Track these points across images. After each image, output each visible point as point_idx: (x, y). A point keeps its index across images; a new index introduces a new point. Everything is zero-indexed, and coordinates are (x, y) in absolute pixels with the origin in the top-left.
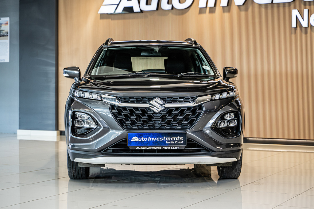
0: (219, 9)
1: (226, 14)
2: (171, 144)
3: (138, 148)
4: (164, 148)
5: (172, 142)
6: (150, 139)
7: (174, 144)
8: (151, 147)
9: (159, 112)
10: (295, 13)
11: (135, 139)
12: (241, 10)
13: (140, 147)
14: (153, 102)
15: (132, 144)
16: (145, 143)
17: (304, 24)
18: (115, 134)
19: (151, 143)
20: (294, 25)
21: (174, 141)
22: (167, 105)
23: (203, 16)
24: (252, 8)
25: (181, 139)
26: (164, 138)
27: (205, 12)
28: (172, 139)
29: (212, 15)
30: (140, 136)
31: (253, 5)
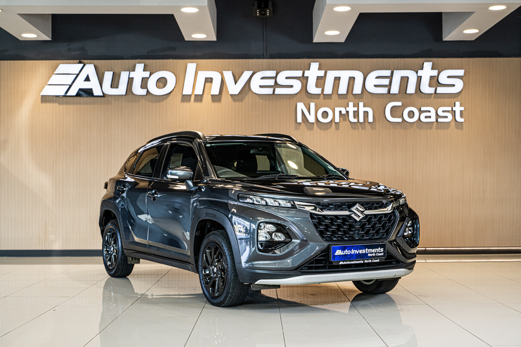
0: (207, 98)
1: (216, 105)
2: (373, 257)
3: (341, 263)
4: (366, 261)
5: (374, 255)
6: (353, 252)
7: (376, 256)
8: (354, 261)
9: (360, 221)
10: (301, 106)
11: (339, 252)
12: (234, 100)
13: (343, 262)
14: (353, 209)
15: (336, 258)
16: (348, 256)
17: (311, 119)
18: (316, 247)
19: (354, 257)
20: (299, 120)
21: (376, 253)
22: (367, 212)
23: (186, 104)
24: (248, 98)
25: (382, 250)
26: (367, 250)
27: (189, 101)
28: (373, 251)
29: (198, 104)
30: (343, 249)
31: (250, 94)
